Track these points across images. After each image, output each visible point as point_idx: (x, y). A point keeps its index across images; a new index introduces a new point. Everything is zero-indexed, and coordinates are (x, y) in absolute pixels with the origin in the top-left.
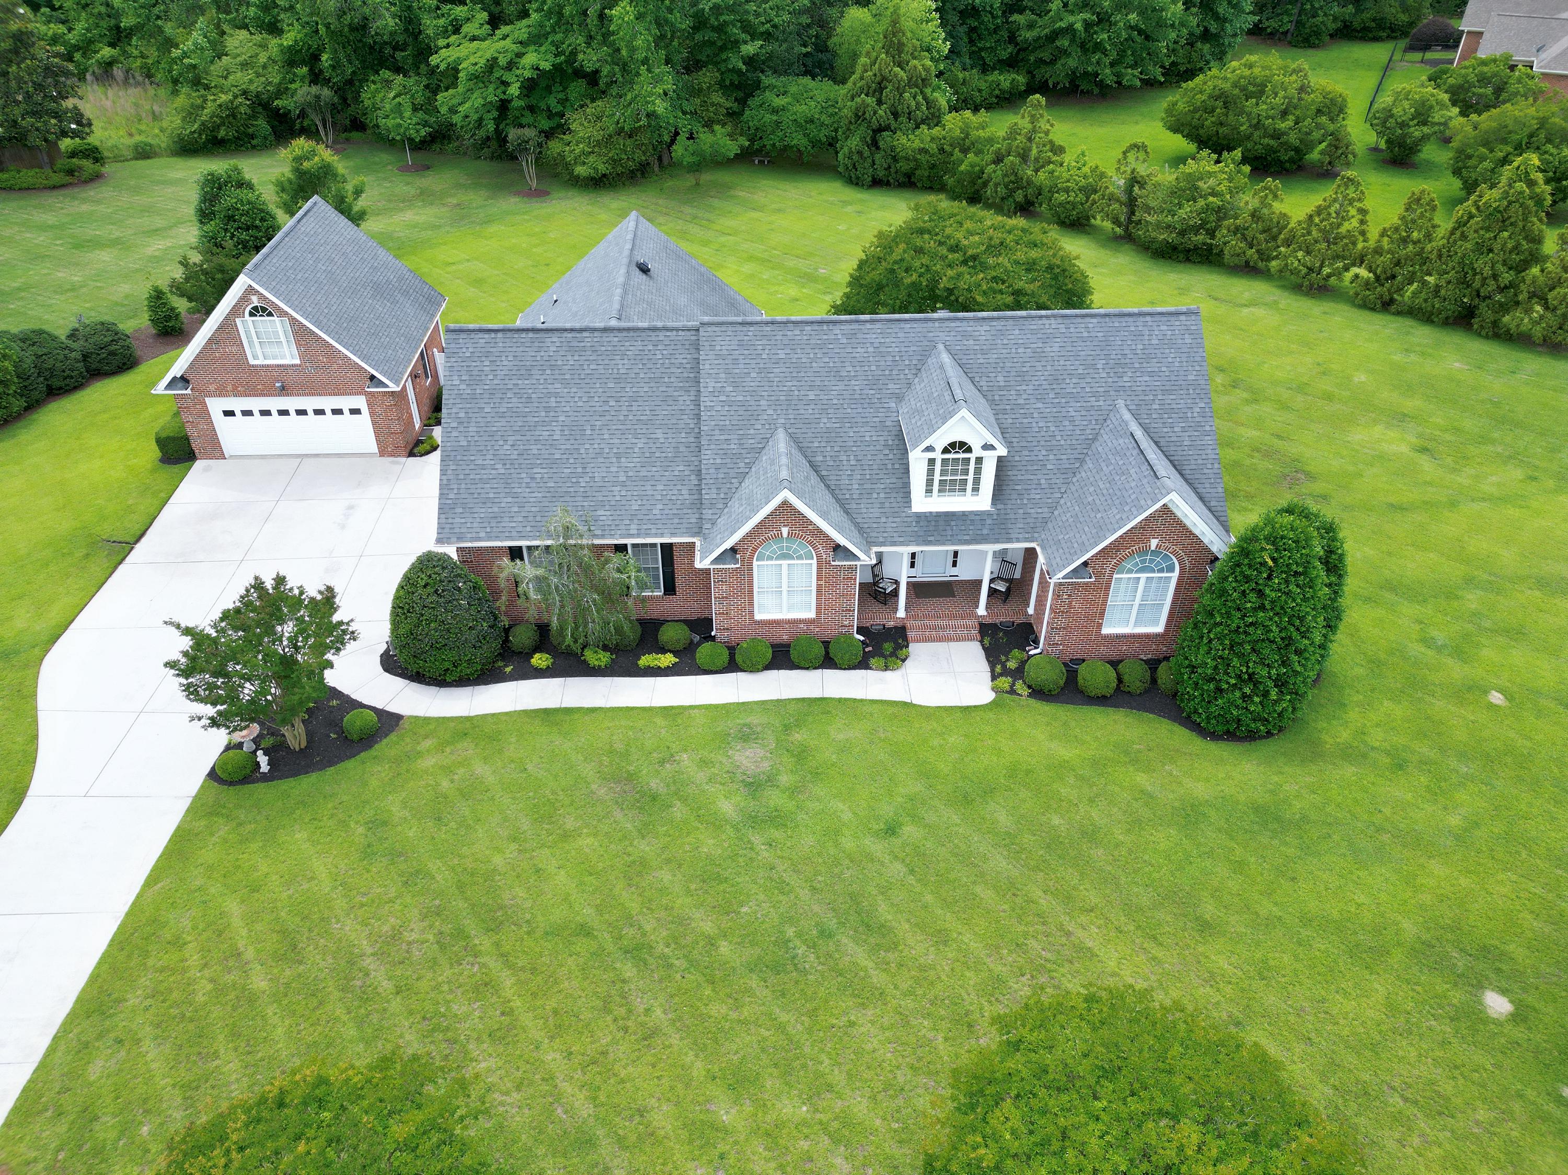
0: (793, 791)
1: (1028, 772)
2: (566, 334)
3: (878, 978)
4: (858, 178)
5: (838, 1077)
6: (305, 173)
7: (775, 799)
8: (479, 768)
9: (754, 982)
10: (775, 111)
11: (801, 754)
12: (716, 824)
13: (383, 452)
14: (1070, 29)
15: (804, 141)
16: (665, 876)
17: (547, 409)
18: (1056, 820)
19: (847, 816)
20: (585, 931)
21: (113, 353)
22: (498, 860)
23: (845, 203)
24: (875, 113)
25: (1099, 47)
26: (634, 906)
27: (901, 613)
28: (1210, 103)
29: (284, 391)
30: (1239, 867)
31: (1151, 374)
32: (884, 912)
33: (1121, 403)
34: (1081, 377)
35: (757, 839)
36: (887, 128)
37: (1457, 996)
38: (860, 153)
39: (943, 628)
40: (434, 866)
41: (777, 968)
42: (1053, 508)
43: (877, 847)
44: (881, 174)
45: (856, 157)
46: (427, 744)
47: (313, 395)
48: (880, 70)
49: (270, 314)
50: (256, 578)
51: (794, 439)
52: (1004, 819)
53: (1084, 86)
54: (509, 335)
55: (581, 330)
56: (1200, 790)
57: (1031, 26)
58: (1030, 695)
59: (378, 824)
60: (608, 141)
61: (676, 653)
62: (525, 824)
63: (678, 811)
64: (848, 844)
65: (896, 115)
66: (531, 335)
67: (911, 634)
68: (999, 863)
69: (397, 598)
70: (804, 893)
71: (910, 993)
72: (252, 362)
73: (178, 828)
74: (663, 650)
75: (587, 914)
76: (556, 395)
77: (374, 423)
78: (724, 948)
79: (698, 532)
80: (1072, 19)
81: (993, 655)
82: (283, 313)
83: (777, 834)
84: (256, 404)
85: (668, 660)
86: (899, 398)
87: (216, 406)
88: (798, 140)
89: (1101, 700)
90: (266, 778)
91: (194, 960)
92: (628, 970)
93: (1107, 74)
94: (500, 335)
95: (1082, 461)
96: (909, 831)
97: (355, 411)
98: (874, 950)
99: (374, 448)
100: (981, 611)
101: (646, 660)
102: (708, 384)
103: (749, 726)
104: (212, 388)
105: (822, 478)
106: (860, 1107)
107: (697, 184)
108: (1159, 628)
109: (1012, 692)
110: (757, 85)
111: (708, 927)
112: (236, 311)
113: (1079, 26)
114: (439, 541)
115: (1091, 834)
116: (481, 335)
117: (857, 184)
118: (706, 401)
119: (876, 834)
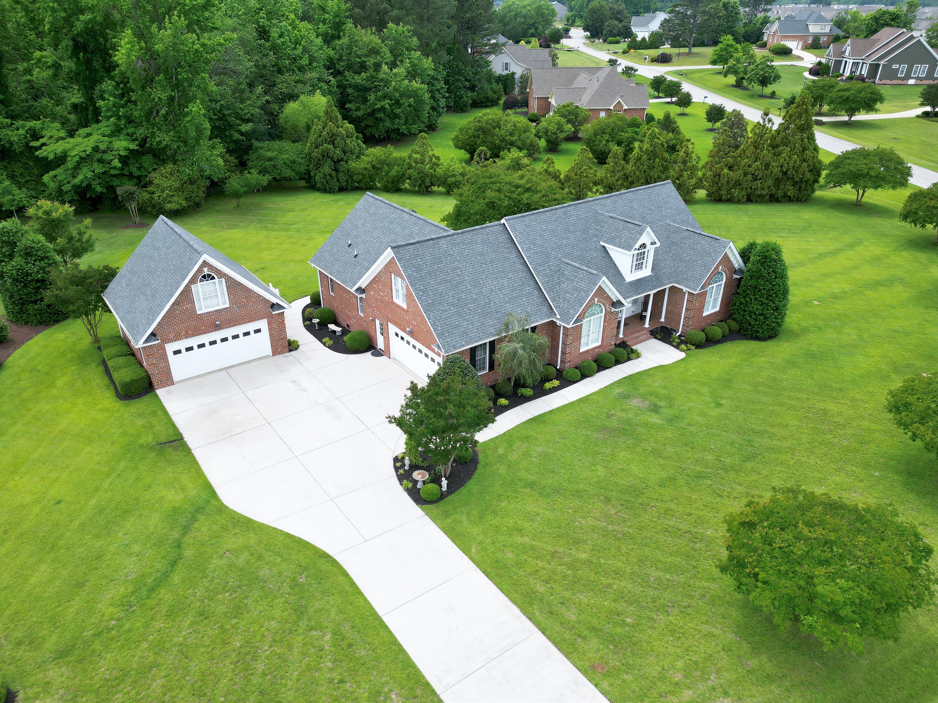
0: (670, 407)
1: (731, 371)
4: (330, 188)
7: (667, 411)
8: (538, 449)
10: (270, 159)
11: (654, 395)
12: (661, 427)
13: (275, 353)
15: (293, 174)
17: (458, 276)
18: (760, 380)
19: (699, 406)
20: (672, 479)
24: (333, 153)
27: (621, 335)
29: (217, 328)
31: (670, 208)
32: (756, 427)
33: (668, 221)
34: (650, 214)
35: (682, 426)
36: (342, 160)
38: (330, 175)
42: (670, 268)
43: (723, 411)
44: (344, 184)
45: (328, 177)
47: (236, 325)
49: (213, 278)
56: (784, 356)
57: (358, 109)
59: (531, 485)
60: (181, 189)
61: (557, 380)
64: (713, 414)
65: (344, 152)
67: (628, 344)
68: (765, 398)
72: (199, 312)
74: (551, 379)
75: (663, 474)
77: (271, 335)
78: (726, 460)
79: (551, 316)
81: (666, 341)
82: (221, 274)
83: (686, 421)
84: (205, 338)
85: (555, 383)
87: (170, 348)
88: (288, 173)
89: (718, 342)
93: (403, 129)
95: (669, 247)
96: (724, 402)
97: (258, 331)
99: (269, 351)
100: (647, 325)
101: (548, 385)
102: (523, 246)
103: (619, 393)
104: (171, 336)
108: (718, 309)
109: (689, 349)
112: (193, 281)
113: (387, 106)
114: (446, 352)
118: (526, 254)
119: (716, 407)
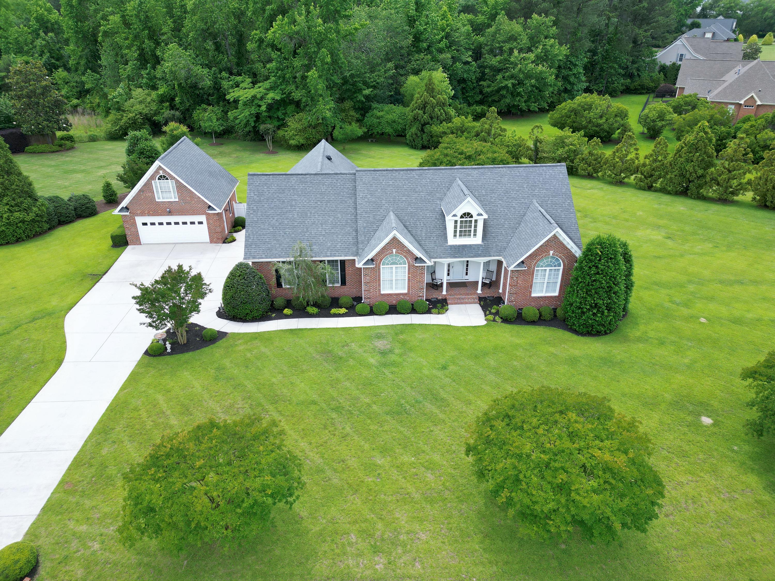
0: (401, 355)
1: (502, 348)
2: (299, 176)
3: (442, 416)
4: (415, 145)
5: (426, 448)
6: (174, 136)
7: (393, 357)
8: (263, 349)
9: (389, 418)
10: (378, 118)
11: (403, 343)
12: (369, 366)
13: (212, 241)
14: (506, 87)
15: (391, 130)
16: (348, 384)
17: (291, 206)
18: (515, 363)
19: (425, 363)
20: (314, 403)
21: (87, 208)
22: (274, 380)
23: (410, 155)
24: (422, 117)
25: (519, 94)
26: (335, 394)
27: (444, 293)
28: (569, 113)
29: (170, 213)
30: (595, 378)
31: (547, 189)
32: (443, 394)
33: (534, 201)
34: (518, 191)
35: (386, 371)
36: (428, 123)
37: (689, 418)
38: (416, 134)
39: (463, 299)
40: (246, 383)
41: (399, 413)
42: (508, 243)
43: (439, 374)
44: (426, 143)
45: (414, 136)
46: (240, 342)
47: (182, 215)
48: (424, 99)
49: (167, 179)
50: (169, 267)
51: (397, 216)
52: (492, 363)
53: (513, 111)
54: (275, 176)
55: (306, 175)
56: (577, 353)
57: (489, 86)
58: (502, 322)
59: (220, 369)
60: (304, 130)
61: (347, 309)
62: (285, 368)
63: (351, 362)
64: (426, 372)
65: (432, 118)
66: (284, 176)
67: (449, 302)
68: (491, 377)
69: (226, 282)
70: (408, 389)
71: (456, 420)
72: (157, 200)
73: (133, 371)
74: (341, 308)
75: (315, 397)
76: (295, 200)
77: (209, 228)
78: (375, 407)
79: (356, 255)
80: (507, 82)
81: (485, 308)
82: (173, 178)
83: (394, 369)
84: (157, 219)
85: (343, 311)
86: (441, 199)
87: (139, 220)
88: (388, 130)
89: (533, 323)
90: (169, 354)
91: (144, 415)
92: (334, 415)
93: (523, 106)
94: (271, 176)
95: (520, 224)
96: (452, 368)
97: (200, 223)
98: (439, 407)
99: (208, 240)
100: (479, 291)
101: (333, 311)
102: (360, 195)
103: (380, 333)
104: (139, 212)
105: (409, 231)
106: (436, 458)
107: (344, 149)
108: (556, 294)
109: (494, 320)
110: (370, 108)
111: (367, 400)
112: (152, 177)
113: (510, 85)
114: (245, 259)
115: (530, 367)
116: (263, 177)
117: (415, 148)
118: (359, 201)
119: (438, 369)
